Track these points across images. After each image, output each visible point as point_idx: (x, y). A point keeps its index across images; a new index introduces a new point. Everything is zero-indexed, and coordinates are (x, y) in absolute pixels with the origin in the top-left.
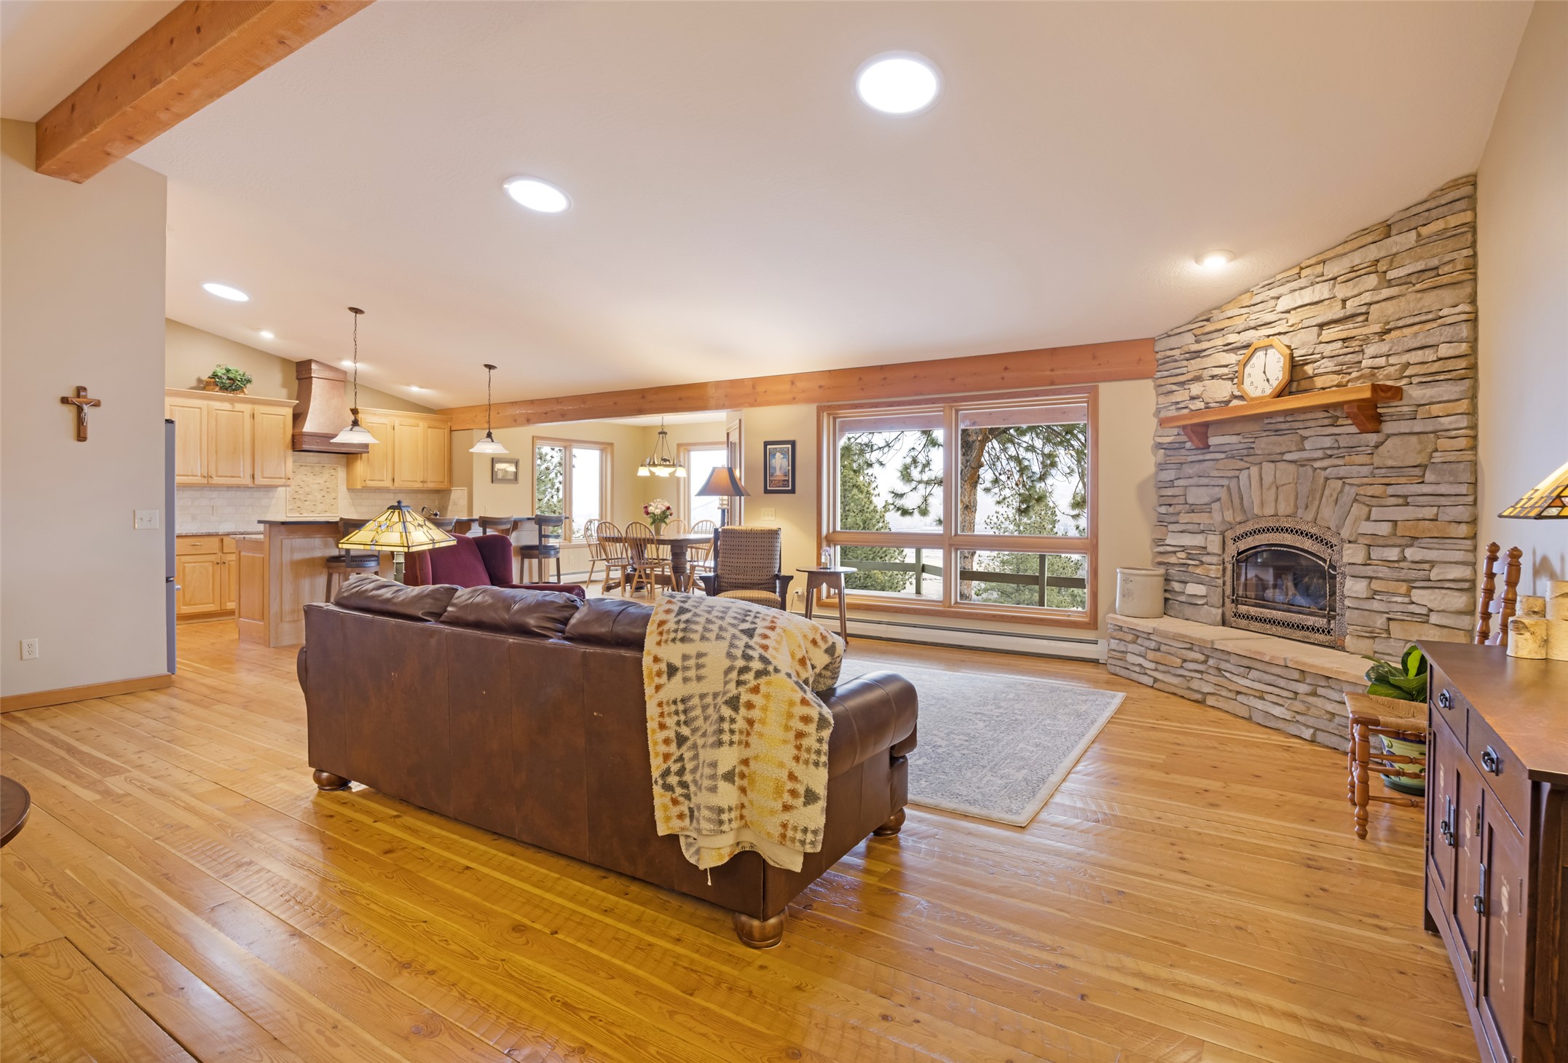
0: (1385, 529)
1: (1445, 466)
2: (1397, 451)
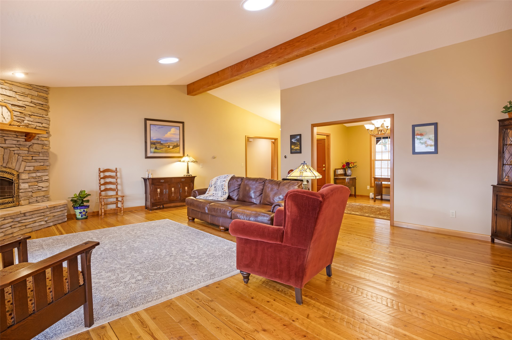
0: (32, 168)
1: (44, 153)
2: (36, 148)
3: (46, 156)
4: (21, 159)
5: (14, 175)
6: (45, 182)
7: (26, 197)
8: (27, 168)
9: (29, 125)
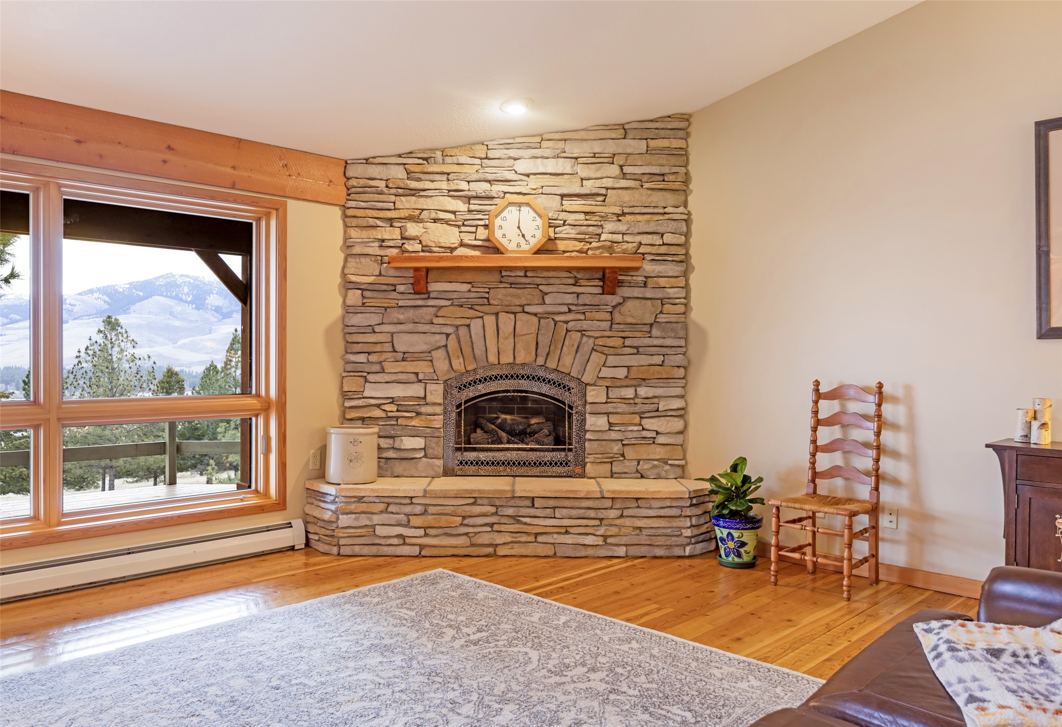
0: (622, 373)
1: (668, 325)
2: (635, 311)
3: (673, 335)
4: (588, 344)
5: (569, 389)
6: (667, 418)
7: (600, 456)
8: (606, 372)
9: (616, 245)
